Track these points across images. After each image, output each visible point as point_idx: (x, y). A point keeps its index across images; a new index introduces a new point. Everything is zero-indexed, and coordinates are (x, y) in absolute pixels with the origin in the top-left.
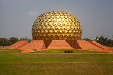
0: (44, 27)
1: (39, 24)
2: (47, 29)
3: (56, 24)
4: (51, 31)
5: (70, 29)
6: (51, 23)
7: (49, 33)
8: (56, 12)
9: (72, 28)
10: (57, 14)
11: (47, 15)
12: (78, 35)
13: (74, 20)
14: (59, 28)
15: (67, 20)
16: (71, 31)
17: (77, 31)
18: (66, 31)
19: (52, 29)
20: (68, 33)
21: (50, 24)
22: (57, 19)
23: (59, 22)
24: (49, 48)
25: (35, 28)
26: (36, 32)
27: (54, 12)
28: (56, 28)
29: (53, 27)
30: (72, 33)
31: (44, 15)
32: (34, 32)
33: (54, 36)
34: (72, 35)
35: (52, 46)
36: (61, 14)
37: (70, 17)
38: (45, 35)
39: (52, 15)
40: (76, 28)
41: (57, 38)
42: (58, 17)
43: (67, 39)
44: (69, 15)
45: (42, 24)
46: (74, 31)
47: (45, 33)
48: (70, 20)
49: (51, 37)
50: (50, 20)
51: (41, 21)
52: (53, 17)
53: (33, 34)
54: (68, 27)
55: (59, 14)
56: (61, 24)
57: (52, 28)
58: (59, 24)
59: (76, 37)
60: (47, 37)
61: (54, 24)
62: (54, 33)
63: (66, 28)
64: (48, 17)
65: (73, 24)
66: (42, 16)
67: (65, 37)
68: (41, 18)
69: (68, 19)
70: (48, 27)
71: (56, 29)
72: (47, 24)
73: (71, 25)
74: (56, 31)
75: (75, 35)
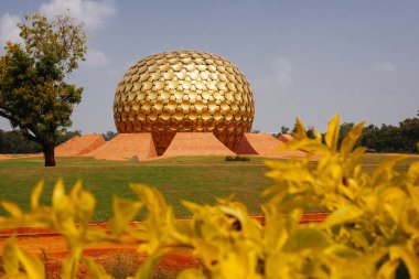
0: (151, 97)
1: (136, 87)
2: (159, 102)
3: (186, 86)
4: (171, 108)
5: (223, 103)
6: (171, 85)
7: (166, 112)
8: (182, 55)
9: (230, 97)
10: (186, 60)
11: (159, 61)
12: (245, 119)
13: (232, 77)
14: (192, 97)
15: (215, 76)
16: (225, 108)
17: (243, 109)
18: (213, 108)
19: (173, 102)
20: (217, 112)
21: (167, 88)
22: (188, 74)
23: (193, 82)
24: (170, 153)
25: (123, 99)
26: (127, 109)
27: (177, 54)
28: (186, 97)
29: (178, 96)
30: (228, 112)
31: (148, 63)
32: (120, 110)
33: (181, 123)
34: (229, 118)
35: (176, 148)
36: (199, 60)
37: (223, 69)
38: (154, 119)
39: (171, 61)
40: (239, 98)
41: (188, 126)
42: (190, 67)
43: (216, 128)
44: (220, 62)
45: (146, 86)
46: (235, 108)
47: (152, 112)
48: (224, 77)
49: (172, 123)
50: (166, 76)
51: (143, 77)
52: (175, 67)
53: (118, 116)
54: (219, 97)
55: (193, 58)
56: (200, 86)
57: (173, 98)
58: (193, 88)
59: (241, 124)
60: (159, 123)
61: (180, 88)
62: (178, 112)
63: (211, 98)
64: (162, 67)
65: (232, 87)
66: (143, 64)
67: (209, 123)
68: (141, 70)
69: (217, 73)
70: (164, 97)
71: (186, 102)
72: (158, 86)
73: (225, 89)
74: (185, 108)
75: (238, 119)
